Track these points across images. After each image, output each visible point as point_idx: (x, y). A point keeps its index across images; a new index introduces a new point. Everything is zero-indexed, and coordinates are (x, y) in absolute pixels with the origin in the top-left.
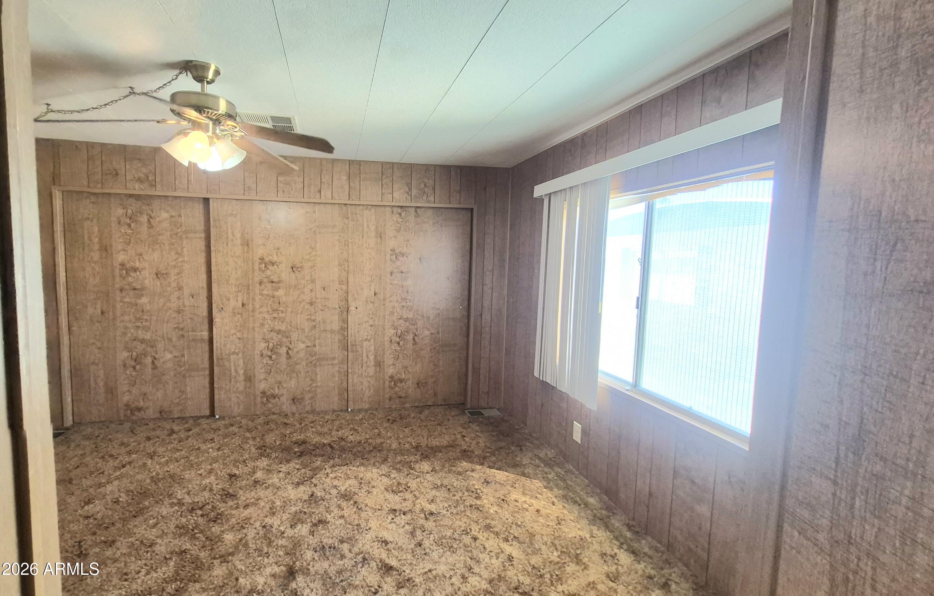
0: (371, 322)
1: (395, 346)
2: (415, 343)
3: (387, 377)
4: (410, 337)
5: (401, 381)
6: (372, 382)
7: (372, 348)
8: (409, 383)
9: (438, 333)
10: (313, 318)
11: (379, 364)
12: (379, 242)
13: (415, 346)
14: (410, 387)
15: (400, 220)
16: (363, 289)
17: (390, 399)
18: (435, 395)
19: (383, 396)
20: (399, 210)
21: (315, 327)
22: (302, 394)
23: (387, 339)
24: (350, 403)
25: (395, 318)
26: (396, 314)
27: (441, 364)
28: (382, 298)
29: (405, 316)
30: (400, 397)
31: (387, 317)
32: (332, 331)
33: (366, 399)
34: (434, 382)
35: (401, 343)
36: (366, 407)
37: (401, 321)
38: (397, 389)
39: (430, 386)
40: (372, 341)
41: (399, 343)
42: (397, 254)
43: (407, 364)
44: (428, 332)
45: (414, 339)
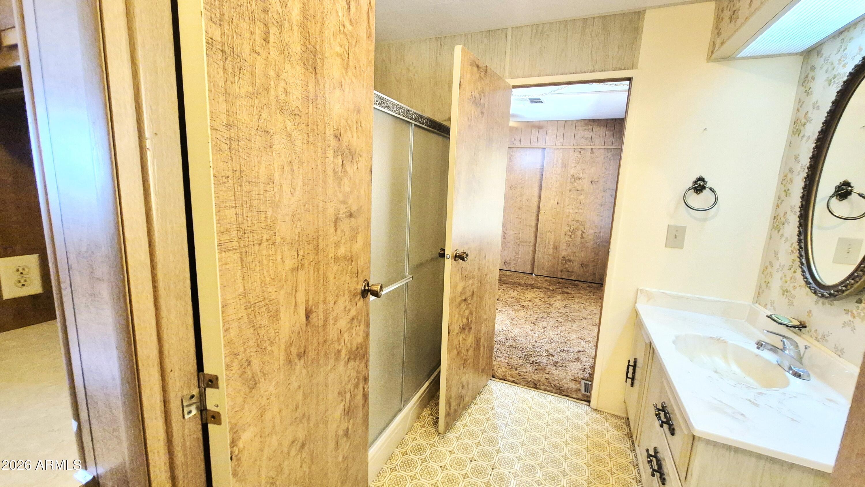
0: (554, 221)
1: (567, 238)
2: (582, 237)
3: (561, 257)
4: (579, 233)
5: (570, 261)
7: (553, 237)
8: (576, 263)
9: (600, 232)
10: (520, 217)
11: (556, 248)
12: (563, 170)
13: (582, 240)
14: (576, 266)
15: (579, 156)
16: (550, 200)
17: (562, 271)
18: (594, 274)
19: (557, 268)
20: (580, 150)
21: (520, 222)
22: (510, 260)
23: (563, 233)
24: (535, 269)
25: (569, 220)
26: (571, 217)
28: (562, 206)
29: (577, 219)
30: (568, 271)
31: (564, 219)
32: (530, 226)
33: (545, 268)
35: (573, 236)
36: (545, 273)
37: (574, 222)
38: (567, 266)
39: (591, 268)
40: (553, 233)
41: (571, 236)
42: (575, 178)
43: (575, 250)
44: (592, 232)
45: (582, 234)
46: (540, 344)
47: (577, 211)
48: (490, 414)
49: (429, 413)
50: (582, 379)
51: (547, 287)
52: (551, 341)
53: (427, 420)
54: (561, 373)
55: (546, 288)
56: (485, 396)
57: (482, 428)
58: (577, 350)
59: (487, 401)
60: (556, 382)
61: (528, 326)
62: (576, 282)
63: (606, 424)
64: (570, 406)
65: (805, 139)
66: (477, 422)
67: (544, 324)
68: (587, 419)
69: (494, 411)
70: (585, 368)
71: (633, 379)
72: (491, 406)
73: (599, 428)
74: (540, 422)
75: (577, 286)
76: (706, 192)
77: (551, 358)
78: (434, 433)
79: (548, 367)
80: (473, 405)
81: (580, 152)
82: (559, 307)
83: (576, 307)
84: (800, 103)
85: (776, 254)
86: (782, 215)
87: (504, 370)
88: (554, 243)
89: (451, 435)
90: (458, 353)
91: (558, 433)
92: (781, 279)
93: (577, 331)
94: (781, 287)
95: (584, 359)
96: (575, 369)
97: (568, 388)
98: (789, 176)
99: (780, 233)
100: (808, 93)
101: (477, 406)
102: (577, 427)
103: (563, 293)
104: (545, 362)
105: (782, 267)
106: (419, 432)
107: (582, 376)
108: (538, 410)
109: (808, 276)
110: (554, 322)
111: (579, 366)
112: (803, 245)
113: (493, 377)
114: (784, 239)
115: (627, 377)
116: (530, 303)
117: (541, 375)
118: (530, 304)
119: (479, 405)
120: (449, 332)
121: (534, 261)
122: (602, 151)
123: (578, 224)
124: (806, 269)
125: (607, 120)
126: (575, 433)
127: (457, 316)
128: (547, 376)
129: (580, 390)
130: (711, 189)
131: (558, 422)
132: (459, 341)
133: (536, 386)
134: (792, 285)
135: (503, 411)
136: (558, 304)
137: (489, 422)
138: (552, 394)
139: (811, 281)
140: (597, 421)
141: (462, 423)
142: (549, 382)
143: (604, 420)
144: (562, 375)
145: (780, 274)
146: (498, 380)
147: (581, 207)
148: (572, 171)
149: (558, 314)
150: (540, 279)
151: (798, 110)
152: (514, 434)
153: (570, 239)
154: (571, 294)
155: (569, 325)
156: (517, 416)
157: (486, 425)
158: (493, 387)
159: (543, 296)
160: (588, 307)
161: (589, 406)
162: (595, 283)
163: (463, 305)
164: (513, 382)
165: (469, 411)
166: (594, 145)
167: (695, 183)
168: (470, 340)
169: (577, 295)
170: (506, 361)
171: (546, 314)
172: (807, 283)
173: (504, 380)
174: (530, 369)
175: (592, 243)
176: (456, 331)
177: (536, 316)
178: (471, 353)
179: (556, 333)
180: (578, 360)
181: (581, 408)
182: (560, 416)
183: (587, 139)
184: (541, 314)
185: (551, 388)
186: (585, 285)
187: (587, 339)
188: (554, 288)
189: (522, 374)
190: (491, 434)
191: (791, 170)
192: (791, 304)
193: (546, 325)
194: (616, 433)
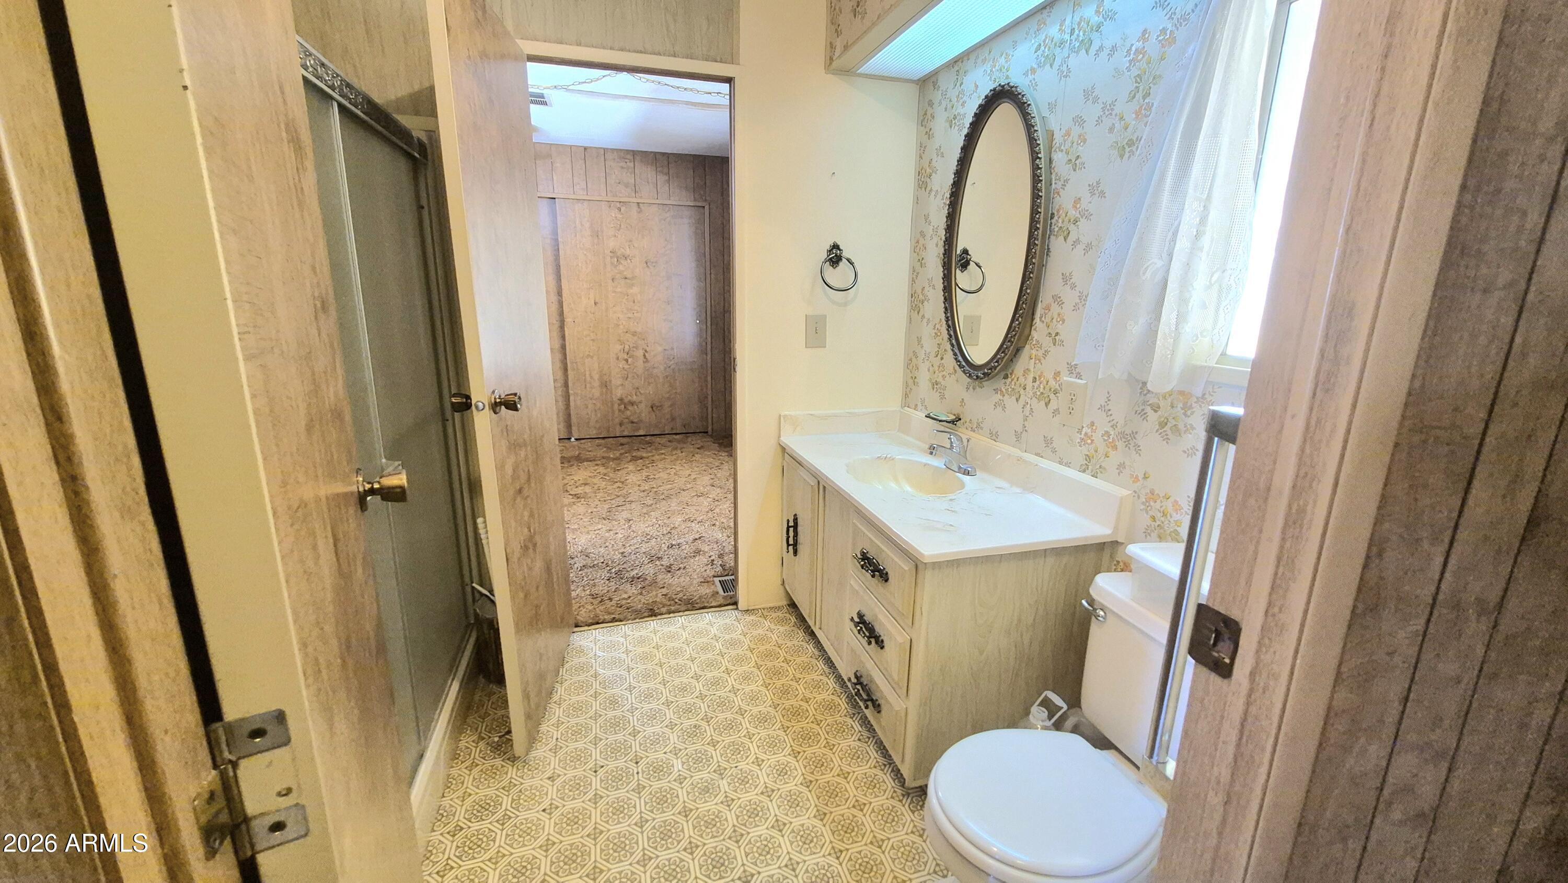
0: (593, 336)
1: (622, 364)
2: (646, 360)
3: (615, 400)
4: (640, 353)
5: (632, 404)
6: (598, 405)
7: (596, 366)
8: (642, 406)
9: (672, 349)
11: (605, 385)
12: (595, 242)
13: (646, 365)
14: (643, 411)
15: (619, 216)
16: (580, 297)
17: (621, 425)
18: (673, 419)
19: (613, 420)
20: (618, 205)
23: (612, 355)
24: (574, 429)
25: (620, 332)
26: (621, 327)
27: (678, 384)
28: (604, 308)
29: (632, 330)
30: (632, 422)
31: (611, 331)
33: (592, 424)
34: (671, 406)
35: (630, 360)
36: (593, 433)
37: (628, 335)
38: (628, 413)
39: (666, 410)
40: (595, 358)
41: (627, 361)
42: (619, 257)
43: (637, 385)
44: (660, 349)
45: (644, 356)
46: (633, 548)
47: (630, 315)
48: (596, 685)
49: (475, 737)
50: (714, 576)
51: (606, 455)
52: (648, 538)
53: (475, 753)
54: (682, 579)
55: (603, 458)
56: (573, 661)
57: (592, 713)
58: (691, 538)
59: (581, 668)
60: (681, 595)
61: (600, 526)
62: (648, 438)
63: (767, 623)
64: (713, 620)
65: (933, 193)
66: (578, 709)
67: (625, 515)
68: (740, 628)
69: (600, 678)
70: (713, 560)
71: (795, 545)
72: (592, 672)
73: (760, 631)
74: (680, 661)
75: (650, 443)
76: (844, 264)
77: (657, 563)
78: (503, 766)
79: (660, 577)
80: (557, 685)
81: (620, 209)
82: (638, 483)
83: (663, 475)
84: (922, 148)
85: (919, 340)
86: (919, 291)
87: (590, 608)
88: (601, 376)
89: (540, 752)
90: (526, 596)
91: (711, 664)
92: (929, 370)
93: (680, 513)
94: (930, 380)
95: (706, 548)
96: (699, 567)
97: (700, 597)
98: (922, 241)
99: (921, 314)
100: (929, 134)
101: (566, 684)
102: (733, 643)
103: (635, 459)
104: (652, 572)
105: (927, 355)
106: (469, 781)
107: (713, 573)
108: (670, 645)
109: (960, 358)
110: (639, 507)
111: (704, 560)
112: (950, 322)
113: (577, 626)
114: (925, 320)
115: (788, 545)
116: (587, 487)
117: (654, 593)
118: (588, 489)
119: (568, 683)
120: (507, 560)
121: (569, 415)
122: (654, 209)
123: (636, 338)
124: (957, 351)
125: (655, 153)
126: (733, 653)
127: (513, 524)
128: (664, 591)
129: (717, 593)
130: (848, 260)
131: (705, 648)
132: (524, 572)
133: (653, 613)
134: (940, 375)
135: (616, 671)
136: (633, 478)
137: (600, 698)
138: (681, 614)
139: (964, 363)
140: (754, 625)
141: (552, 722)
142: (671, 599)
143: (762, 620)
144: (684, 581)
145: (927, 364)
146: (586, 628)
147: (636, 308)
148: (612, 244)
149: (642, 494)
150: (588, 445)
151: (921, 157)
152: (648, 696)
153: (626, 367)
154: (648, 458)
155: (663, 505)
156: (641, 667)
157: (596, 706)
158: (581, 643)
159: (605, 471)
160: (681, 472)
161: (737, 609)
162: (676, 434)
163: (519, 499)
164: (614, 620)
165: (556, 698)
166: (641, 197)
167: (830, 251)
168: (539, 565)
169: (657, 457)
170: (588, 592)
171: (622, 499)
172: (961, 366)
173: (598, 623)
174: (632, 590)
175: (662, 368)
176: (517, 554)
177: (607, 506)
178: (542, 590)
179: (651, 523)
180: (698, 552)
181: (728, 617)
182: (705, 640)
183: (627, 186)
184: (613, 502)
185: (677, 607)
186: (663, 440)
187: (699, 519)
188: (618, 455)
189: (624, 602)
190: (611, 714)
191: (922, 234)
192: (942, 397)
193: (629, 516)
194: (782, 629)
